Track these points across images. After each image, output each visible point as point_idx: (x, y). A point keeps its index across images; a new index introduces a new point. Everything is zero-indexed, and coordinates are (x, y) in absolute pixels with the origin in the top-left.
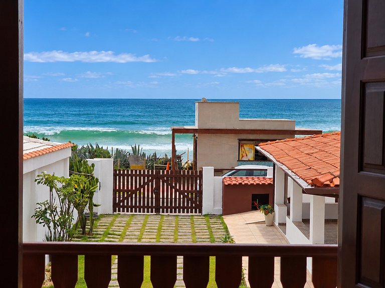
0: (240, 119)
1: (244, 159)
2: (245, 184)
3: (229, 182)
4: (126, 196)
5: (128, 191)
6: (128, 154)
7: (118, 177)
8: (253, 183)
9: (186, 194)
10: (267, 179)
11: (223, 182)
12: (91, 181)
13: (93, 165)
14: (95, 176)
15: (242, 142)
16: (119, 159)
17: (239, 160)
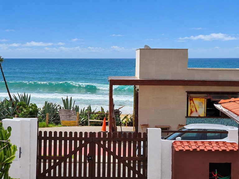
0: (188, 68)
1: (193, 115)
2: (201, 150)
3: (181, 148)
4: (52, 164)
5: (55, 158)
6: (59, 107)
7: (43, 141)
8: (210, 149)
9: (127, 161)
10: (228, 145)
11: (173, 147)
12: (6, 150)
13: (9, 129)
14: (12, 143)
15: (191, 95)
16: (47, 114)
17: (187, 116)
